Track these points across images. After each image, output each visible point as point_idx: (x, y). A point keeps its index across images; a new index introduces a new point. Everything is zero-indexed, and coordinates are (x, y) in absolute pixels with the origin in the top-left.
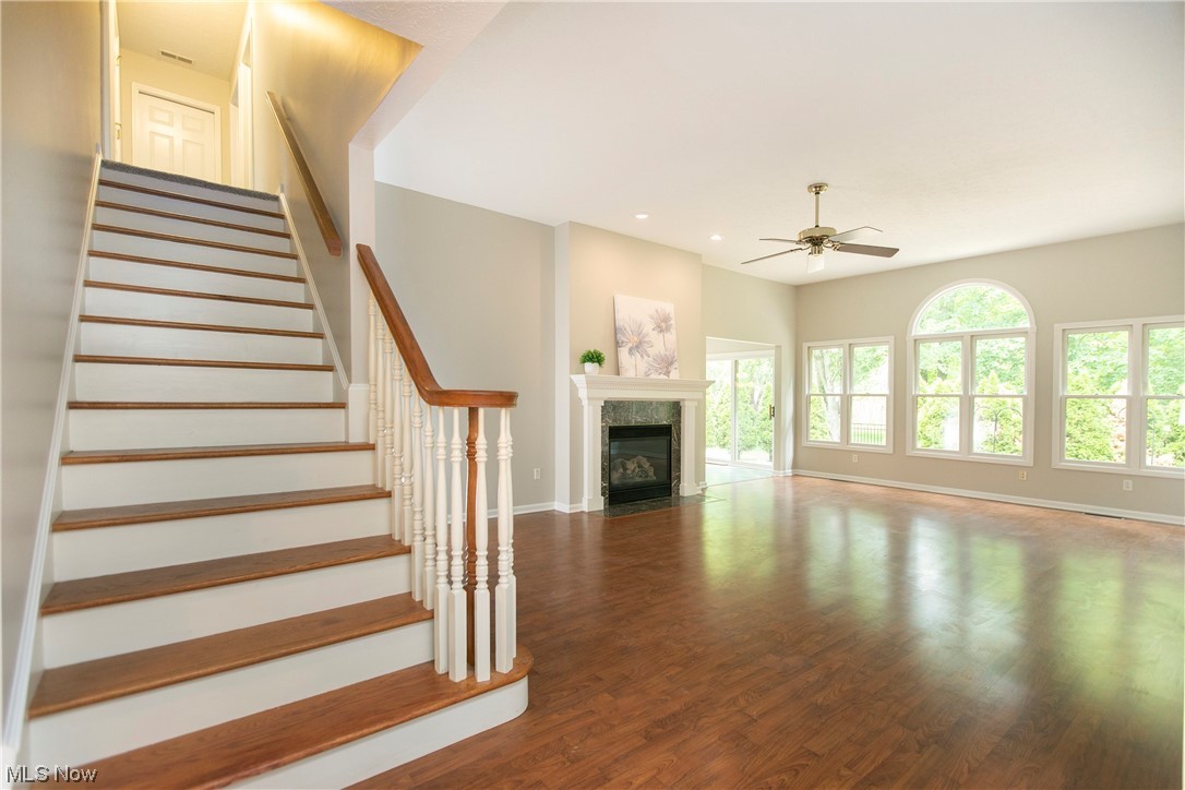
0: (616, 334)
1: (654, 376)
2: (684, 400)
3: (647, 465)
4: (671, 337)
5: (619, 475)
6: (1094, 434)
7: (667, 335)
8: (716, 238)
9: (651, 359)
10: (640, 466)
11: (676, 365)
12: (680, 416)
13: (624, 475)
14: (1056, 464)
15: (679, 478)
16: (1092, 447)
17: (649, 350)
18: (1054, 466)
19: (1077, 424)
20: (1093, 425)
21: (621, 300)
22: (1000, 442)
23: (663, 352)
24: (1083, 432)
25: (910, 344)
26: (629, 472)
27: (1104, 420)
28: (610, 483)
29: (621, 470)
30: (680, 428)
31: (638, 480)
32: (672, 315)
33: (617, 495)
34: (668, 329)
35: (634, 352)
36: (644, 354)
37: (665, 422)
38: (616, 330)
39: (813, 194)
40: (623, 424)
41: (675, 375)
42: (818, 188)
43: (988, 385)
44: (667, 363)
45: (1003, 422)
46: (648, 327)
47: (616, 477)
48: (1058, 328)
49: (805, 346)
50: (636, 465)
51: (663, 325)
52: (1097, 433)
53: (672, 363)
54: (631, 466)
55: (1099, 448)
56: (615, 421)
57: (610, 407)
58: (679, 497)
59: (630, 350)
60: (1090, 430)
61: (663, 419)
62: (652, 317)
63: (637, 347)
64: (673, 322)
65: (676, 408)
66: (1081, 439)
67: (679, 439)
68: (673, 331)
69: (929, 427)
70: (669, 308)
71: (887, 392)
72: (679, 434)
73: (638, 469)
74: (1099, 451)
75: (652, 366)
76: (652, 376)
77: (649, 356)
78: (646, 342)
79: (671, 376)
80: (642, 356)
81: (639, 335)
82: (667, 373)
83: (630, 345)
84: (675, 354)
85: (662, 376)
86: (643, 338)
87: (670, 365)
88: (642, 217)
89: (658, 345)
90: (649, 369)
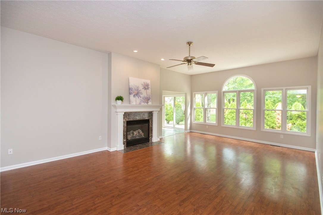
0: (129, 90)
2: (153, 111)
3: (141, 132)
4: (149, 91)
5: (131, 136)
6: (271, 118)
7: (148, 91)
8: (162, 59)
10: (139, 133)
11: (151, 100)
12: (152, 116)
13: (133, 136)
14: (262, 130)
15: (152, 136)
16: (271, 122)
17: (141, 96)
18: (261, 130)
19: (267, 115)
20: (271, 115)
21: (131, 79)
22: (248, 120)
23: (146, 96)
24: (269, 117)
25: (222, 94)
26: (134, 135)
27: (274, 114)
28: (127, 139)
29: (132, 135)
30: (152, 120)
31: (137, 137)
32: (150, 84)
33: (129, 144)
34: (148, 88)
35: (136, 96)
36: (139, 96)
37: (147, 118)
38: (130, 89)
39: (188, 45)
40: (132, 120)
41: (150, 103)
42: (189, 43)
43: (244, 104)
44: (147, 100)
45: (248, 114)
46: (141, 88)
47: (129, 138)
48: (262, 89)
49: (194, 93)
50: (137, 132)
51: (146, 87)
52: (272, 117)
53: (149, 99)
54: (135, 133)
55: (273, 122)
56: (128, 119)
57: (126, 115)
58: (152, 143)
60: (270, 117)
61: (146, 117)
62: (142, 85)
63: (137, 94)
64: (150, 86)
65: (151, 114)
66: (268, 119)
67: (152, 123)
68: (150, 89)
69: (229, 116)
70: (148, 82)
71: (216, 108)
72: (152, 122)
73: (137, 134)
74: (273, 123)
75: (142, 101)
76: (142, 104)
77: (141, 97)
78: (140, 93)
79: (149, 104)
80: (138, 97)
81: (137, 90)
82: (147, 103)
83: (134, 94)
84: (150, 97)
85: (145, 104)
86: (139, 91)
87: (148, 100)
88: (136, 51)
89: (144, 94)
90: (141, 102)
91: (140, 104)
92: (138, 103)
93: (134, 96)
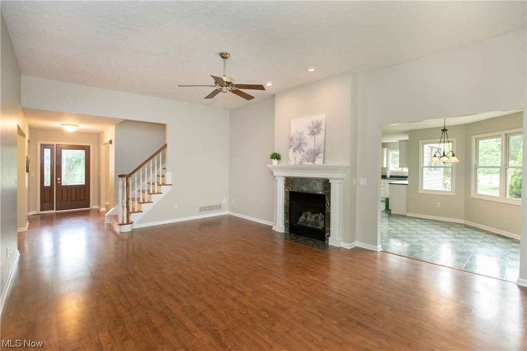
1: (305, 163)
2: (331, 178)
4: (320, 137)
7: (318, 137)
9: (305, 153)
11: (320, 155)
12: (330, 190)
17: (305, 148)
21: (294, 122)
23: (313, 147)
30: (330, 198)
32: (323, 122)
34: (318, 132)
35: (296, 150)
36: (301, 150)
37: (321, 193)
38: (290, 139)
41: (319, 162)
44: (314, 155)
46: (306, 133)
51: (316, 130)
53: (318, 154)
56: (292, 188)
57: (289, 181)
58: (329, 245)
59: (294, 149)
61: (319, 190)
62: (309, 127)
63: (298, 147)
64: (323, 127)
65: (327, 184)
67: (330, 205)
68: (322, 133)
70: (321, 117)
75: (305, 157)
76: (304, 163)
77: (303, 151)
78: (304, 143)
79: (316, 163)
80: (300, 152)
81: (300, 139)
82: (314, 161)
83: (294, 147)
84: (321, 148)
85: (310, 163)
86: (302, 141)
87: (316, 155)
88: (311, 70)
89: (311, 144)
90: (303, 160)
91: (301, 163)
92: (299, 163)
93: (294, 151)
